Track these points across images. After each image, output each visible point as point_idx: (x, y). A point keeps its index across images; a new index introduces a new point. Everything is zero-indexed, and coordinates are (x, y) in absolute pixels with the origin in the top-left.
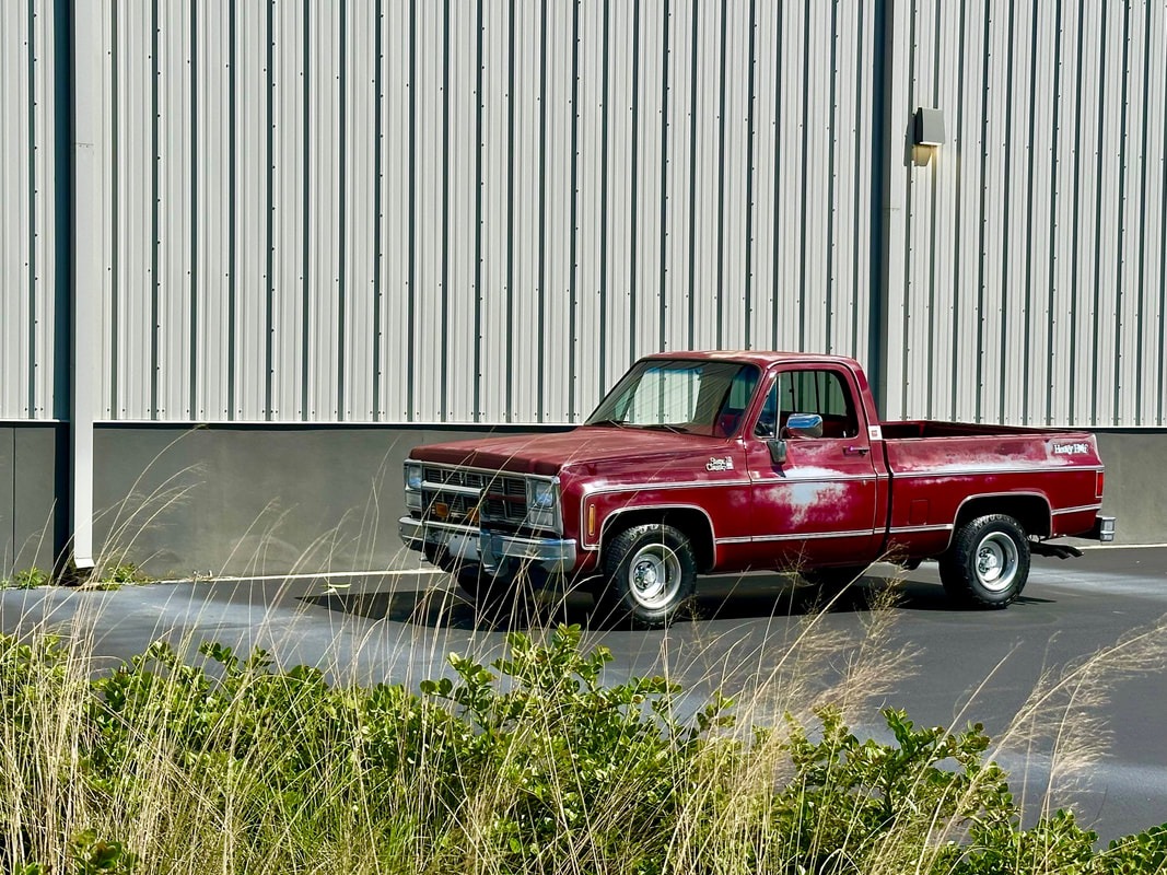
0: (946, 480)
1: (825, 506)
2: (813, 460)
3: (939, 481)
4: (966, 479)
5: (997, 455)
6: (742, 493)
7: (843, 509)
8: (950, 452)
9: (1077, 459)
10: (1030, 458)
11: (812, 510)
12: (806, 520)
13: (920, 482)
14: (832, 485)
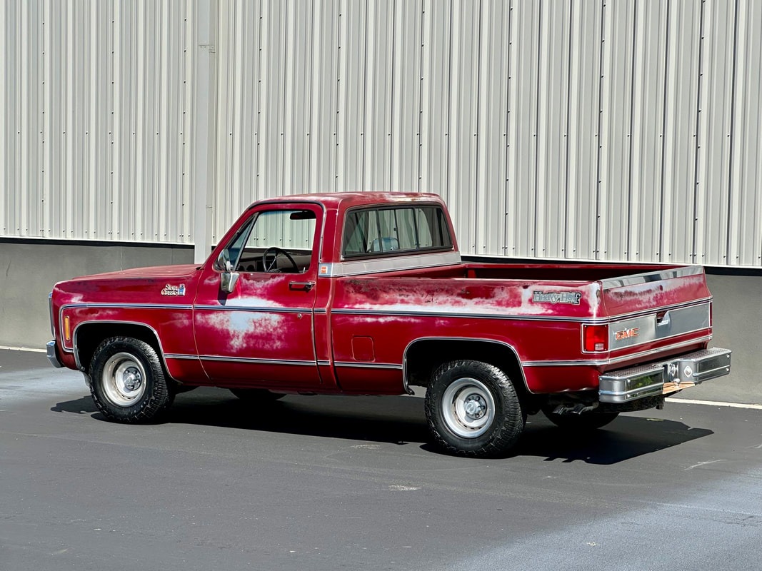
0: (389, 319)
1: (262, 335)
2: (259, 291)
3: (382, 320)
4: (413, 320)
5: (459, 299)
6: (184, 316)
7: (279, 338)
8: (404, 292)
9: (561, 308)
10: (499, 303)
11: (249, 337)
12: (245, 345)
13: (361, 320)
14: (268, 315)
